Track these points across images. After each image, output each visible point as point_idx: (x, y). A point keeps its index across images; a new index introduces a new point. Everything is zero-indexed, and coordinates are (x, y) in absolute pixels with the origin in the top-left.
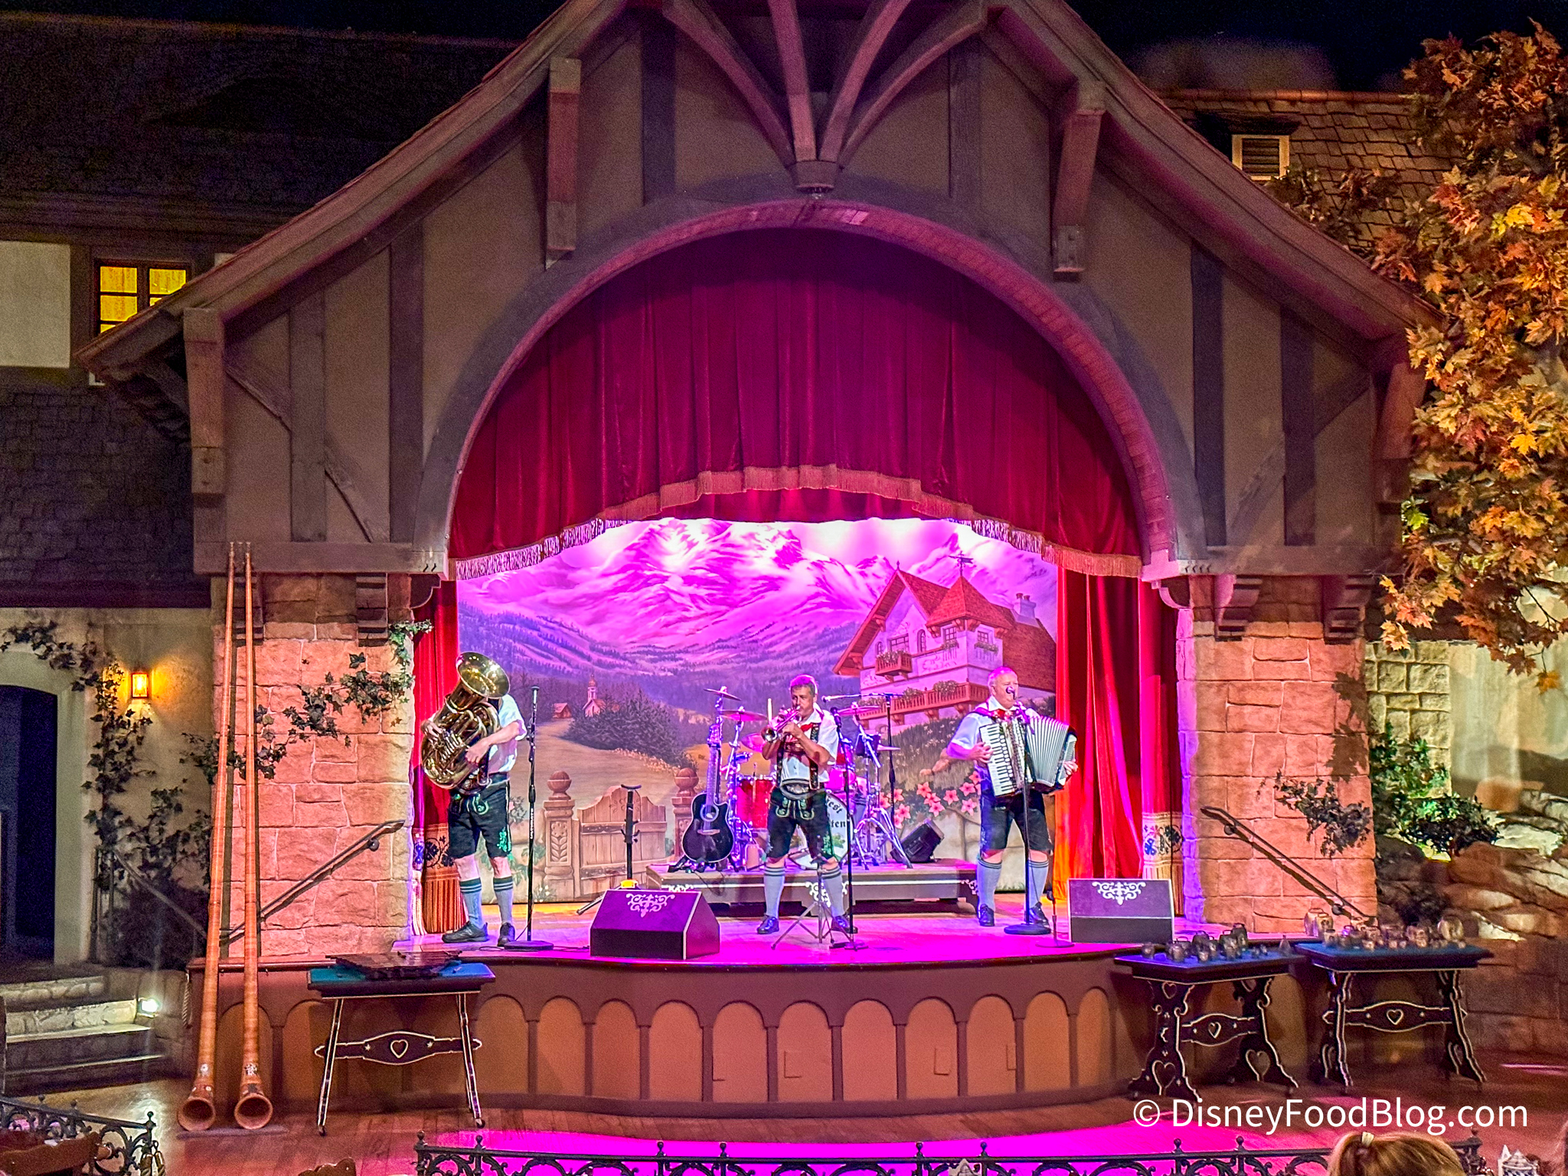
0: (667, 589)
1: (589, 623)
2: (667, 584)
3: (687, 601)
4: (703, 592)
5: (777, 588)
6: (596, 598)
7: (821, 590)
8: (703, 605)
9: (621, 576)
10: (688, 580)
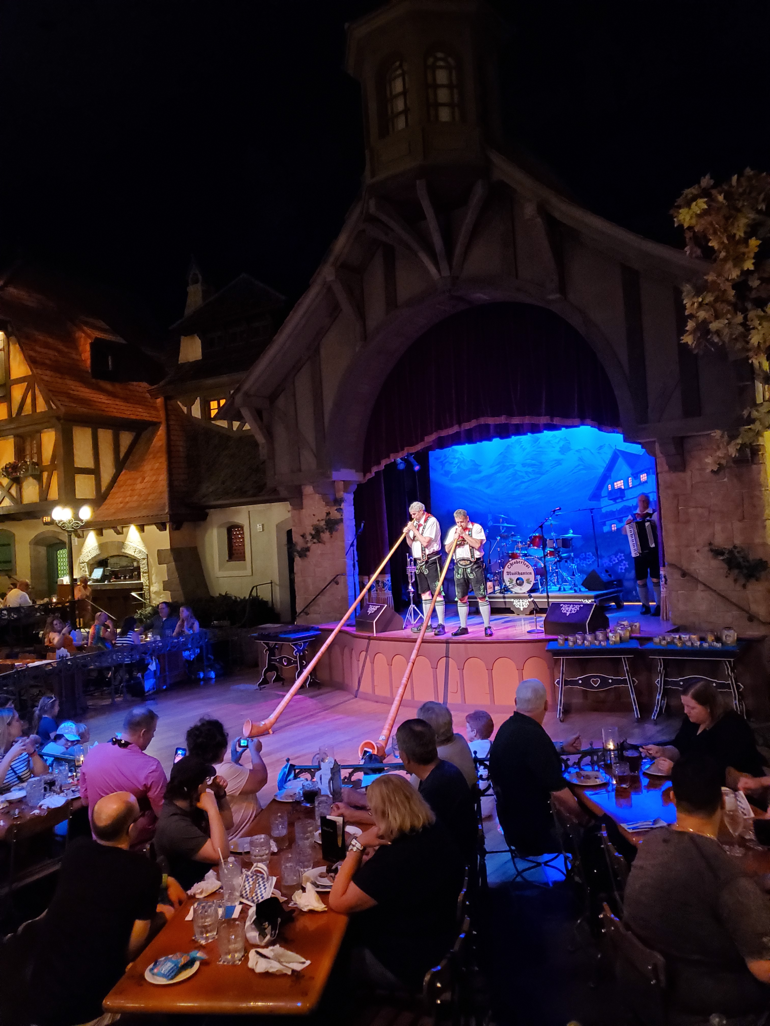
0: (516, 471)
1: (487, 488)
2: (516, 468)
3: (524, 475)
4: (530, 469)
5: (561, 464)
6: (489, 477)
7: (581, 463)
8: (530, 475)
9: (498, 466)
10: (524, 465)
